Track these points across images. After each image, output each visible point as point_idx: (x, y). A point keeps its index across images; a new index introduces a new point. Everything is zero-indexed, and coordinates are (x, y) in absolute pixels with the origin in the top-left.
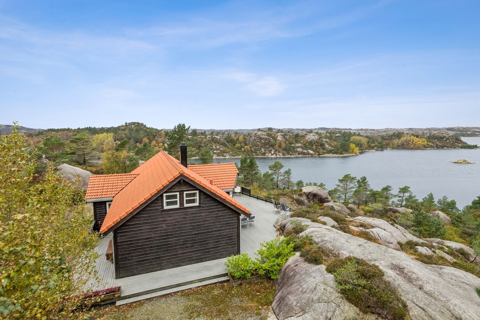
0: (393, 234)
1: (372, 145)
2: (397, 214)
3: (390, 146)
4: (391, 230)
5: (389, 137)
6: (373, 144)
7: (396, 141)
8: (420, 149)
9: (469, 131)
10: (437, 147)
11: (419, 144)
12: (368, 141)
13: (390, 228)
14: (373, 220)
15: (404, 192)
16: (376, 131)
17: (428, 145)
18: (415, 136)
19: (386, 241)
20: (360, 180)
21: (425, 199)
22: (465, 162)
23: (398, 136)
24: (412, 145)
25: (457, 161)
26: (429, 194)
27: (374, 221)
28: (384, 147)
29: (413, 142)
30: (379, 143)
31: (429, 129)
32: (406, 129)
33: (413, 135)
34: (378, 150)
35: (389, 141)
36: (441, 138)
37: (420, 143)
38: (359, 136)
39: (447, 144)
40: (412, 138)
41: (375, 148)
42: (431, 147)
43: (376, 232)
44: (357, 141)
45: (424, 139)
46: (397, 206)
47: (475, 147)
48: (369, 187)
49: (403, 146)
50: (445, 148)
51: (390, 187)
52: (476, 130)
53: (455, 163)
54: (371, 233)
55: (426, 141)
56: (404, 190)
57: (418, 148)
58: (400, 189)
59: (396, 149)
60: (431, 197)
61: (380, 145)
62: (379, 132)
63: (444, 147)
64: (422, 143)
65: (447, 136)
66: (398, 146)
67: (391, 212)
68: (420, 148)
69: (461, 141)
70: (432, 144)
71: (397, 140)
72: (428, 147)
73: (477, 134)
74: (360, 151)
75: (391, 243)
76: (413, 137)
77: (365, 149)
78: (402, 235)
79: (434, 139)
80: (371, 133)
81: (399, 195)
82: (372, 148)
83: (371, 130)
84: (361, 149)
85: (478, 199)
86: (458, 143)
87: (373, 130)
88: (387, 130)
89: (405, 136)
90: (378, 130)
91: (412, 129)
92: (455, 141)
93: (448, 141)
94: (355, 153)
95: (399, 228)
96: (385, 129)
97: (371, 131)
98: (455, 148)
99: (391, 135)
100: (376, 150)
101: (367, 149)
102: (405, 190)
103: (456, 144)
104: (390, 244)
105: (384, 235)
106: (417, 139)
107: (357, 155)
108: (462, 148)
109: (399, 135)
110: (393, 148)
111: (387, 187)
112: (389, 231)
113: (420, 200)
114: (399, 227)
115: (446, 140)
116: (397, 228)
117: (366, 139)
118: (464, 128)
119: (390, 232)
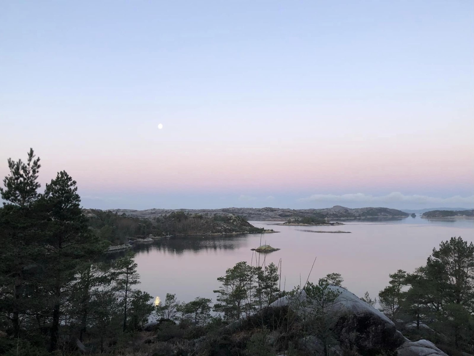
5: (165, 219)
22: (269, 248)
33: (196, 215)
39: (235, 227)
47: (264, 230)
49: (186, 232)
52: (250, 212)
65: (233, 216)
69: (248, 223)
70: (220, 228)
77: (137, 238)
79: (221, 221)
86: (245, 226)
92: (242, 223)
93: (235, 223)
96: (152, 210)
98: (243, 232)
115: (233, 222)
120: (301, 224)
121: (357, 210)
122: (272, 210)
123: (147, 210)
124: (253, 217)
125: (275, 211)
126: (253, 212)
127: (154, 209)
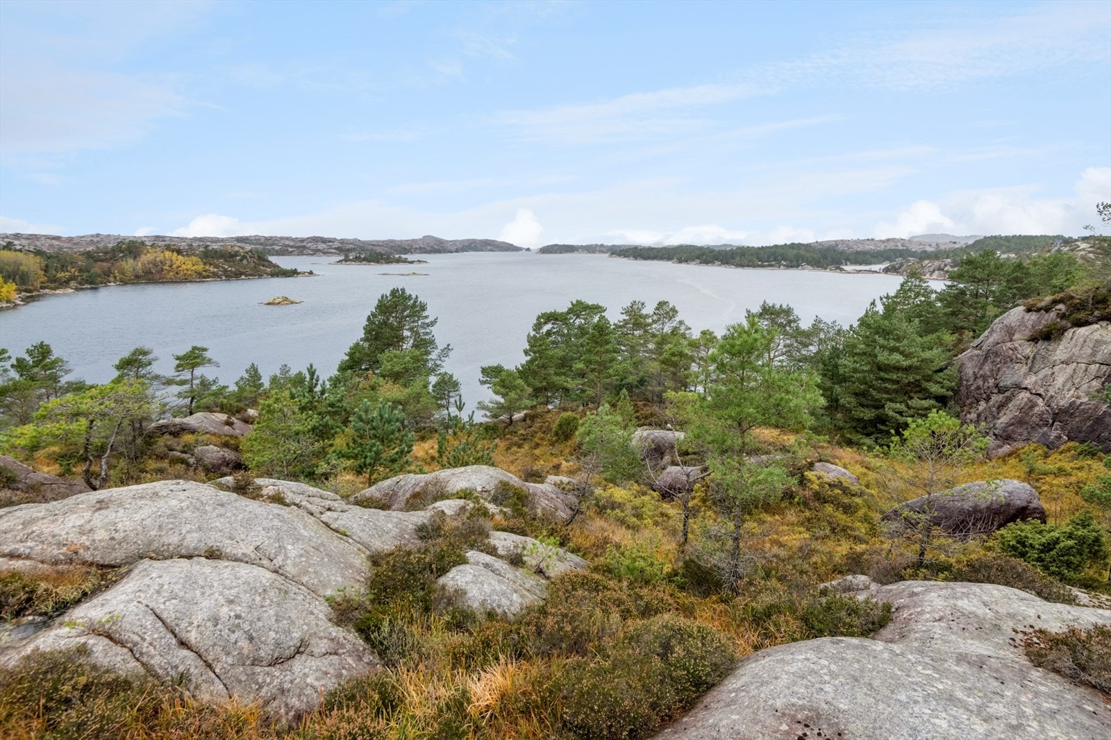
0: (278, 561)
1: (61, 275)
2: (188, 438)
3: (115, 277)
4: (259, 537)
5: (106, 253)
6: (63, 274)
7: (129, 265)
8: (191, 282)
9: (276, 244)
10: (226, 276)
11: (187, 270)
12: (47, 266)
13: (248, 523)
14: (101, 505)
15: (193, 366)
16: (64, 242)
17: (206, 271)
18: (173, 252)
19: (256, 662)
20: (28, 358)
21: (241, 383)
22: (286, 301)
23: (130, 252)
24: (171, 273)
25: (271, 301)
26: (248, 367)
27: (109, 515)
28: (99, 279)
29: (171, 266)
30: (81, 270)
31: (201, 239)
32: (148, 237)
33: (168, 248)
34: (82, 289)
35: (109, 265)
36: (229, 256)
37: (188, 267)
38: (10, 250)
39: (245, 269)
40: (167, 256)
41: (73, 284)
42: (215, 275)
43: (149, 620)
44: (9, 264)
45: (194, 259)
46: (178, 412)
47: (294, 273)
48: (67, 372)
49: (150, 276)
50: (243, 277)
51: (145, 353)
52: (287, 243)
53: (269, 304)
54: (99, 646)
55: (201, 263)
56: (193, 359)
57: (185, 279)
58: (178, 358)
59: (133, 283)
60: (254, 374)
61: (85, 275)
62: (75, 244)
63: (241, 275)
64: (194, 268)
65: (241, 251)
66: (137, 277)
67: (167, 436)
68: (190, 278)
69: (269, 261)
70: (215, 270)
71: (131, 261)
72: (208, 277)
73: (290, 250)
74: (23, 294)
75: (300, 649)
76: (171, 253)
77: (41, 288)
78: (325, 535)
79: (218, 258)
80: (51, 246)
81: (178, 379)
82: (65, 283)
83: (48, 237)
84: (24, 287)
85: (347, 358)
86: (263, 266)
87: (58, 238)
88: (98, 239)
89: (150, 250)
90: (70, 239)
91: (163, 237)
92: (258, 262)
93: (245, 262)
94: (9, 301)
95: (289, 497)
96: (92, 236)
97: (49, 241)
98: (260, 276)
99: (113, 250)
100: (77, 289)
101: (45, 288)
102: (195, 358)
103: (261, 267)
104: (298, 665)
105: (225, 611)
106: (180, 257)
107: (16, 305)
108: (273, 275)
109: (132, 248)
110: (124, 283)
111: (134, 354)
112: (249, 550)
113: (233, 388)
114: (288, 488)
115: (241, 260)
116: (278, 499)
117: (38, 259)
118: (267, 239)
119: (258, 558)
120: (364, 263)
121: (454, 242)
122: (323, 240)
123: (84, 237)
124: (291, 252)
125: (330, 242)
126: (292, 244)
127: (98, 235)
